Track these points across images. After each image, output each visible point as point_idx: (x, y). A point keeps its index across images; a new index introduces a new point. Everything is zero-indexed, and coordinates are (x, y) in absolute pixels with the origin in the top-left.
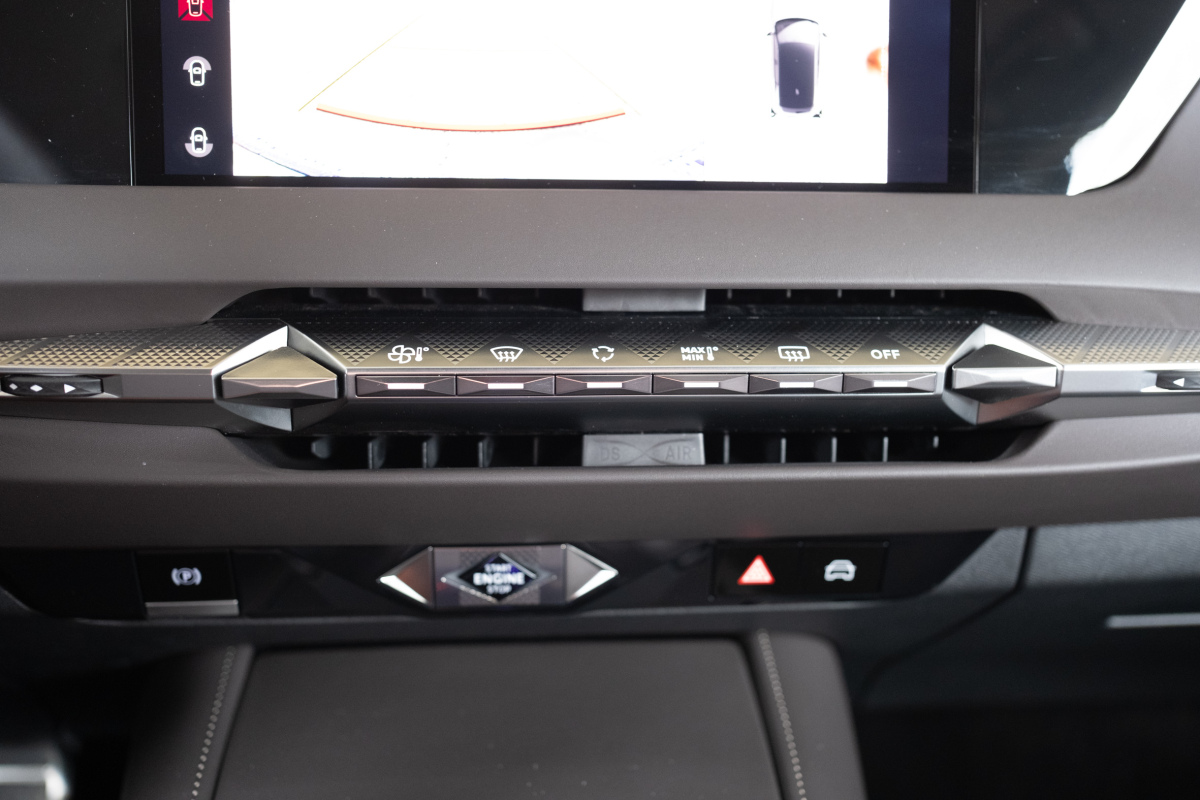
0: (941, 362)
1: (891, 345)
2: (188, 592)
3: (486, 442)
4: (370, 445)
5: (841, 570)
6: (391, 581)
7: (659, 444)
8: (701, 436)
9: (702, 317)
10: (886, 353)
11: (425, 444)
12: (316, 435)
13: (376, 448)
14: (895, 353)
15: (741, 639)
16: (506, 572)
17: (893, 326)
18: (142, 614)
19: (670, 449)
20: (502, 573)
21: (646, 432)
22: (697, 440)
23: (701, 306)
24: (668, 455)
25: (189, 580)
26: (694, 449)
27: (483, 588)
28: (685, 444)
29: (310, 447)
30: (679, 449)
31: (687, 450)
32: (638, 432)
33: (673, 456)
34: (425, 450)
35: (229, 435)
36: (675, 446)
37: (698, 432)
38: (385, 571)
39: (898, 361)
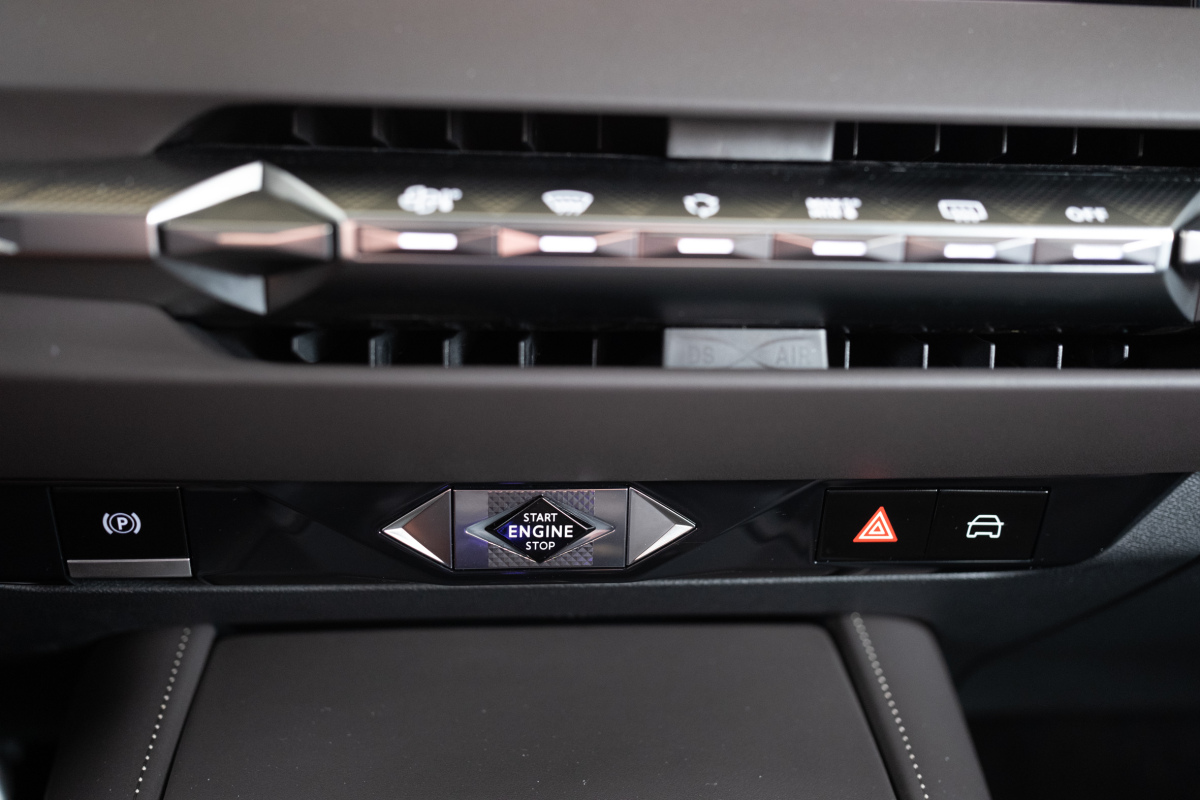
0: (1166, 223)
1: (1093, 203)
2: (124, 545)
3: (529, 341)
4: (373, 343)
5: (986, 526)
6: (398, 533)
7: (767, 343)
8: (822, 334)
9: (826, 169)
10: (1087, 213)
11: (446, 344)
12: (299, 324)
13: (380, 348)
14: (1101, 213)
15: (829, 621)
16: (550, 524)
17: (1088, 182)
18: (61, 577)
19: (782, 350)
20: (545, 524)
21: (751, 326)
22: (817, 339)
23: (826, 153)
24: (779, 359)
25: (125, 528)
26: (814, 351)
27: (519, 544)
28: (802, 343)
29: (289, 345)
30: (794, 349)
31: (805, 352)
32: (739, 326)
33: (785, 359)
34: (446, 351)
35: (180, 318)
36: (788, 345)
37: (820, 327)
38: (389, 520)
39: (1108, 223)
